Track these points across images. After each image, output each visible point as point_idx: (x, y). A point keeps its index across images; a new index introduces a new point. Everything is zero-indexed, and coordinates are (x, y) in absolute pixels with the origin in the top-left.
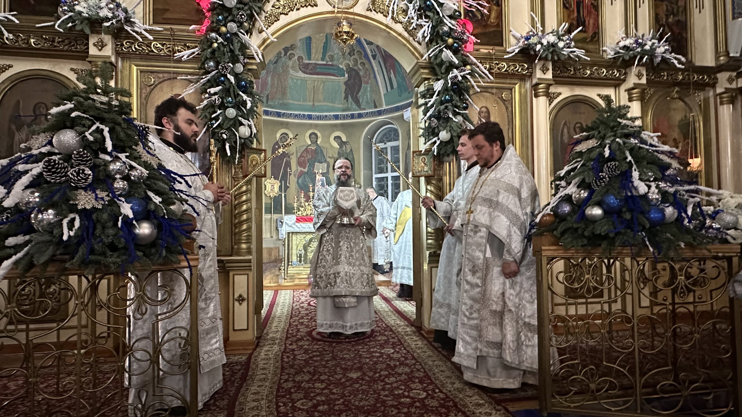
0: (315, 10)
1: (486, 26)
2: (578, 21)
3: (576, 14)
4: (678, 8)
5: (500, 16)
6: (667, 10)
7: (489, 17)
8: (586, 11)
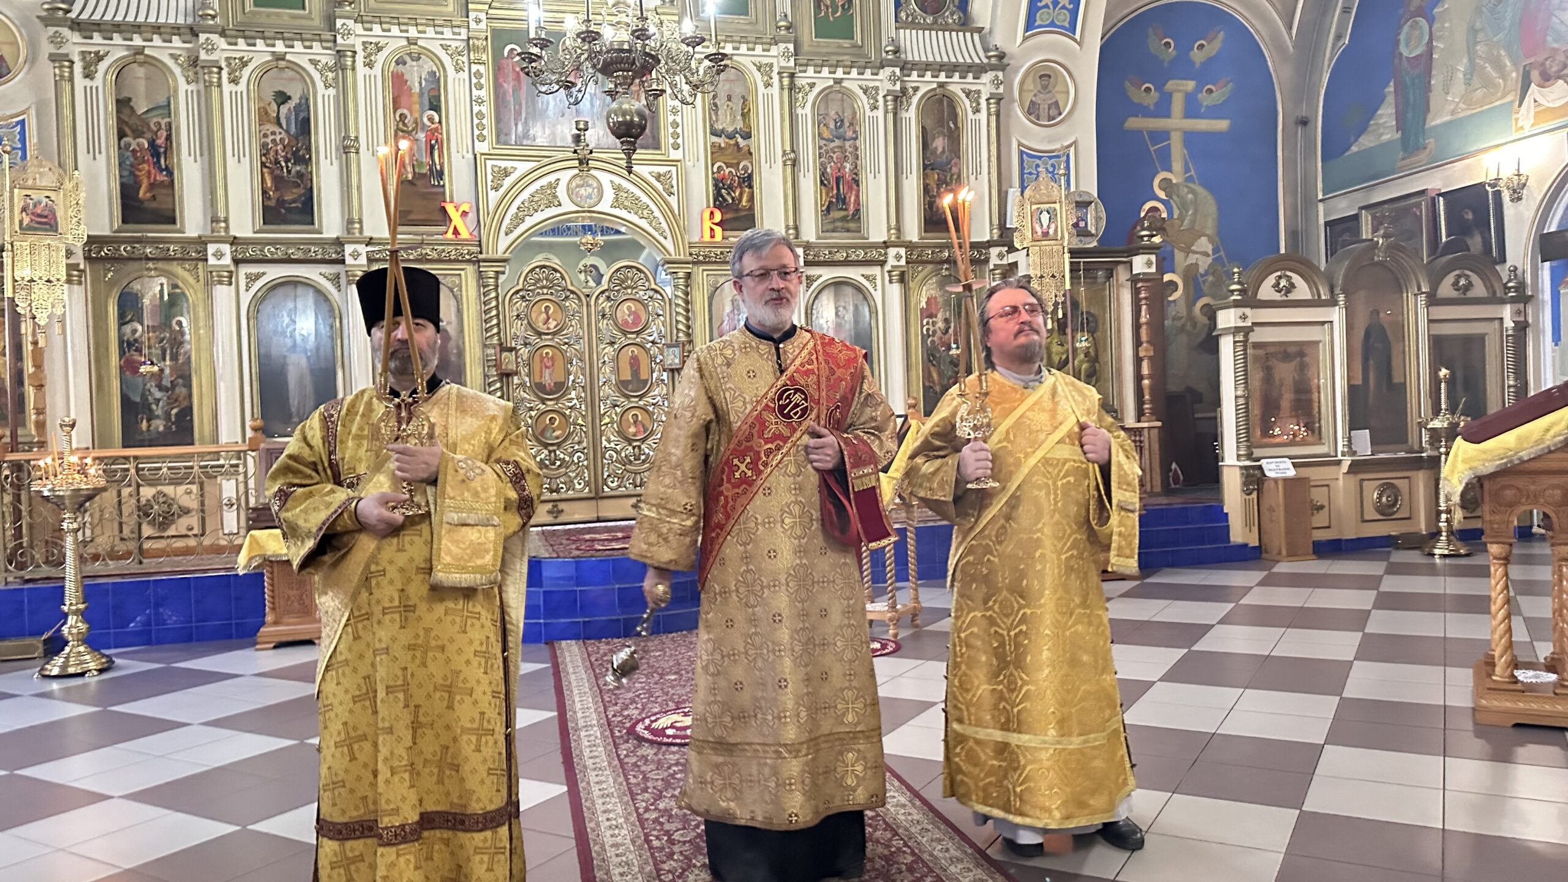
0: (560, 210)
1: (737, 210)
2: (837, 199)
3: (835, 192)
4: (952, 176)
5: (751, 199)
6: (939, 179)
7: (740, 200)
8: (846, 188)
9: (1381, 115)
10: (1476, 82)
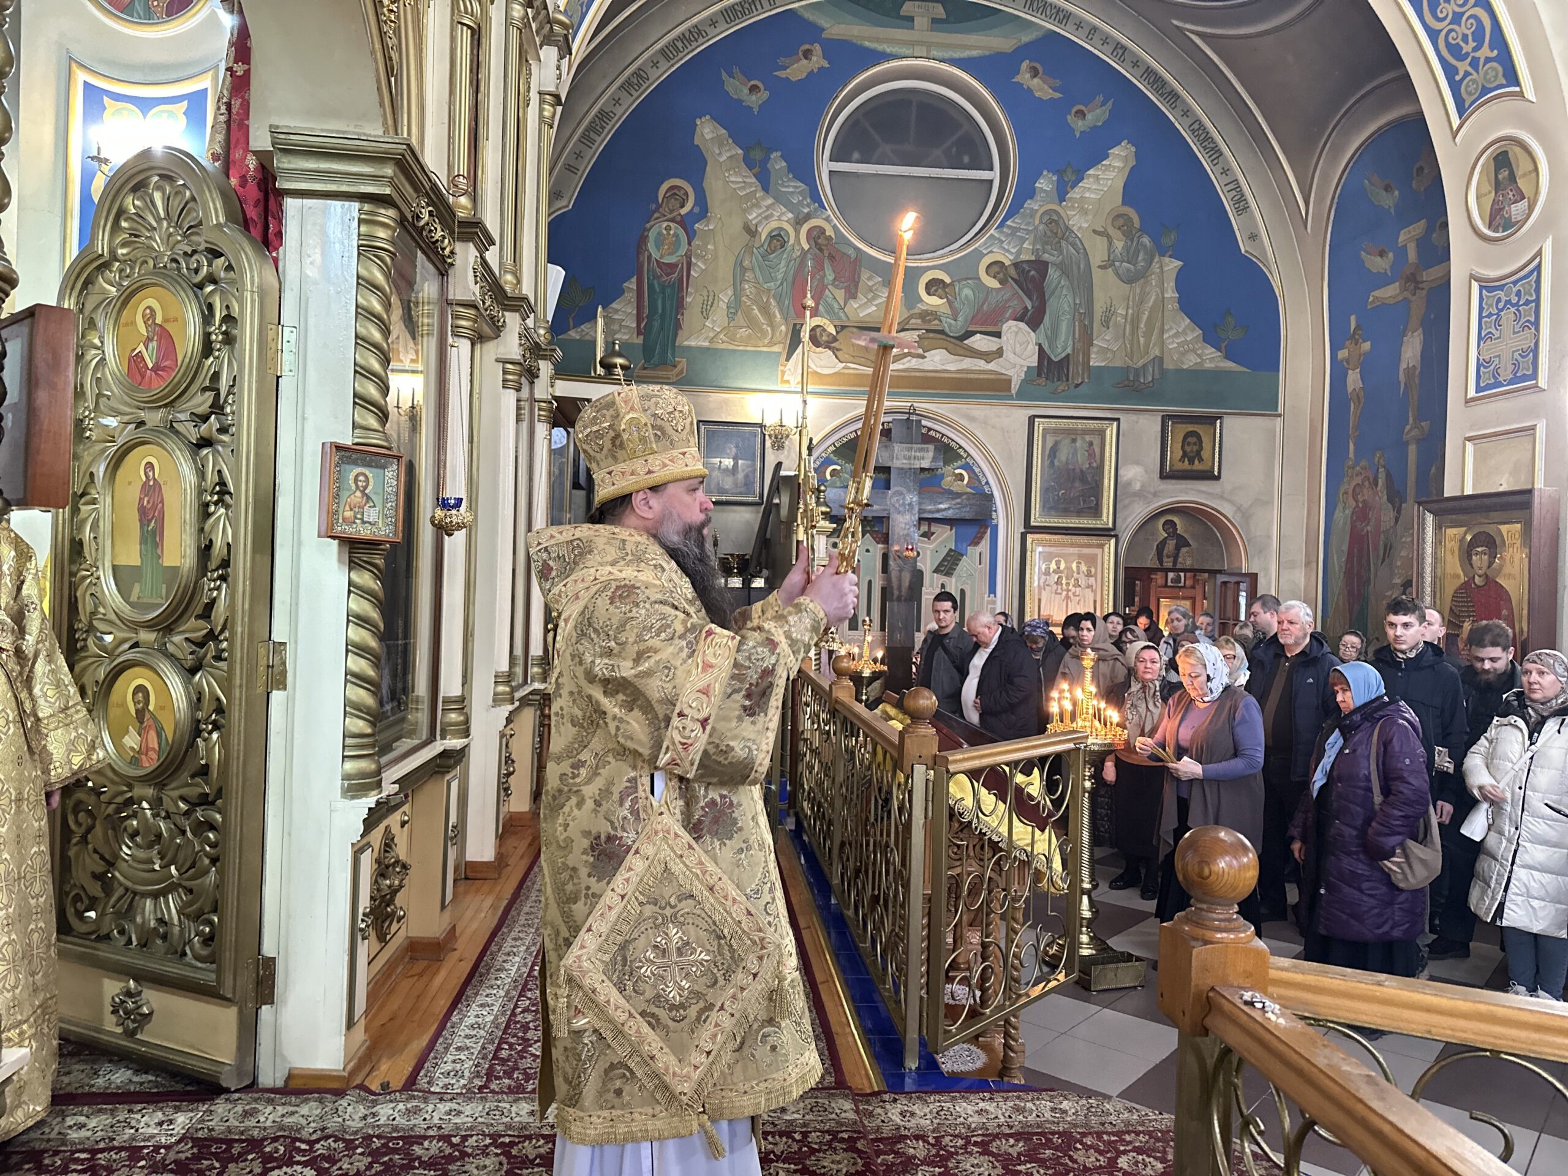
9: (617, 311)
10: (740, 318)
